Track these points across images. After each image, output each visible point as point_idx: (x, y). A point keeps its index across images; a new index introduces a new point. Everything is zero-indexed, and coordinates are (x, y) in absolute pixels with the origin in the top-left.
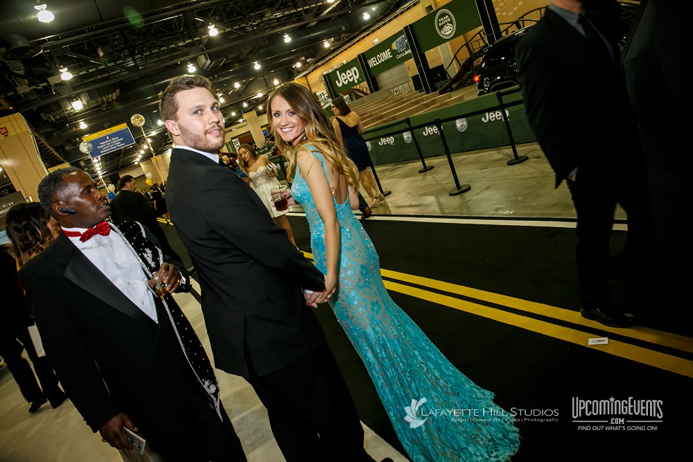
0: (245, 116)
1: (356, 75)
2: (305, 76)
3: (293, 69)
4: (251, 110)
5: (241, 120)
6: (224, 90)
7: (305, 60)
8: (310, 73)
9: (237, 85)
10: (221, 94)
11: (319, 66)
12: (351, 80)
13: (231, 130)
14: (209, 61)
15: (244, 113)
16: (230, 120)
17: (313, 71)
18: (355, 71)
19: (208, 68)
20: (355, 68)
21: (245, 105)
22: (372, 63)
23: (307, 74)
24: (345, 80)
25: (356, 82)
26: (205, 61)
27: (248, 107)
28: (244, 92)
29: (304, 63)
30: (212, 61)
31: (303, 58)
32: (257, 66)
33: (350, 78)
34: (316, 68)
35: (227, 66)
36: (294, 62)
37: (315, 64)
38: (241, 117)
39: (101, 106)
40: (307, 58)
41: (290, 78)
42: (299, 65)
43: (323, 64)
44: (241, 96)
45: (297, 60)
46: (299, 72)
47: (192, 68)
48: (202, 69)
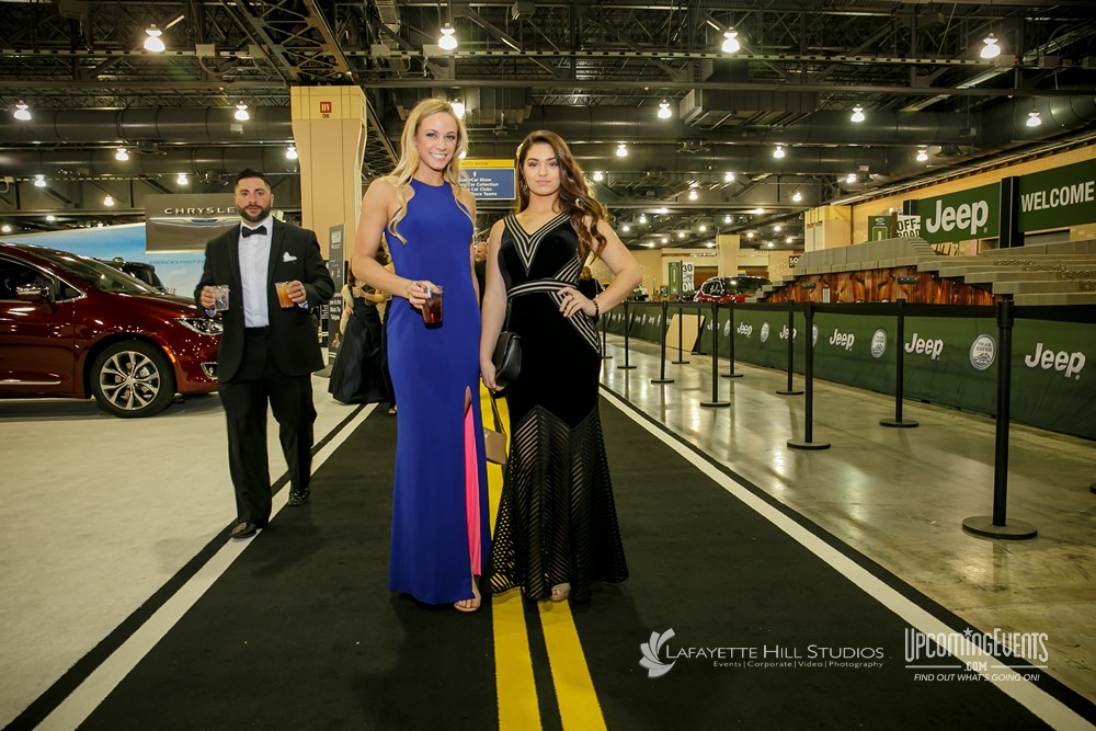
0: (720, 239)
1: (979, 218)
2: (852, 205)
3: (836, 185)
4: (734, 232)
5: (710, 245)
6: (705, 178)
7: (867, 174)
8: (863, 201)
9: (729, 177)
10: (696, 185)
11: (886, 195)
12: (962, 226)
13: (688, 255)
14: (700, 110)
15: (721, 233)
16: (693, 235)
17: (870, 200)
18: (980, 211)
19: (693, 121)
20: (983, 205)
21: (728, 220)
22: (1030, 202)
23: (856, 203)
24: (948, 223)
25: (974, 232)
26: (693, 106)
27: (732, 225)
28: (735, 195)
29: (864, 178)
30: (705, 110)
31: (866, 169)
32: (779, 153)
33: (963, 221)
34: (878, 197)
35: (724, 131)
36: (845, 170)
37: (880, 187)
38: (712, 238)
39: (494, 126)
40: (872, 171)
41: (824, 200)
42: (851, 179)
43: (894, 193)
44: (727, 200)
45: (854, 169)
46: (845, 193)
47: (664, 112)
48: (683, 121)
